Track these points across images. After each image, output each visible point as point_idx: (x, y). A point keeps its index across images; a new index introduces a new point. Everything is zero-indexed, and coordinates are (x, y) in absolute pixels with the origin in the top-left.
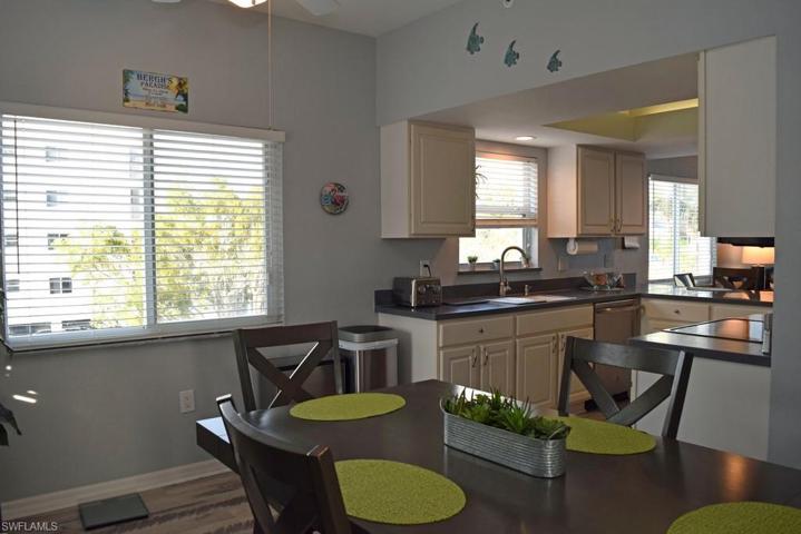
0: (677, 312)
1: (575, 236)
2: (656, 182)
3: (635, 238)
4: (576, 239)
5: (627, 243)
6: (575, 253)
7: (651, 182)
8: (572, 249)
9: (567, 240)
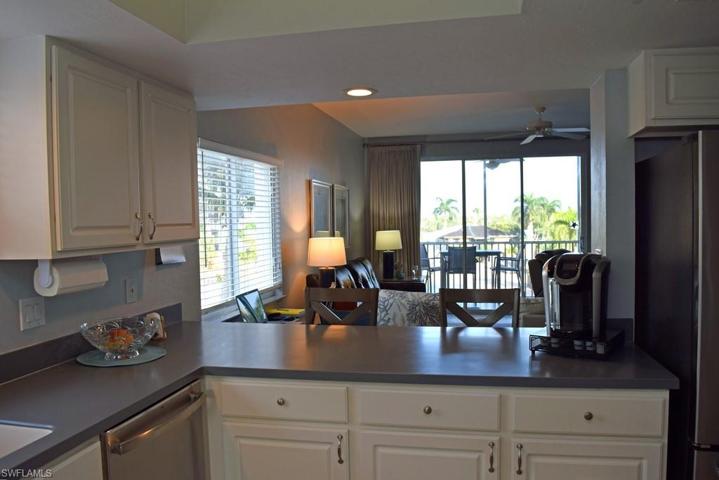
0: (282, 403)
1: (50, 257)
2: (207, 153)
3: (179, 247)
4: (54, 262)
5: (164, 258)
6: (53, 292)
7: (199, 152)
8: (48, 284)
9: (34, 264)
